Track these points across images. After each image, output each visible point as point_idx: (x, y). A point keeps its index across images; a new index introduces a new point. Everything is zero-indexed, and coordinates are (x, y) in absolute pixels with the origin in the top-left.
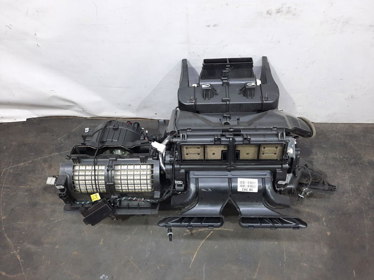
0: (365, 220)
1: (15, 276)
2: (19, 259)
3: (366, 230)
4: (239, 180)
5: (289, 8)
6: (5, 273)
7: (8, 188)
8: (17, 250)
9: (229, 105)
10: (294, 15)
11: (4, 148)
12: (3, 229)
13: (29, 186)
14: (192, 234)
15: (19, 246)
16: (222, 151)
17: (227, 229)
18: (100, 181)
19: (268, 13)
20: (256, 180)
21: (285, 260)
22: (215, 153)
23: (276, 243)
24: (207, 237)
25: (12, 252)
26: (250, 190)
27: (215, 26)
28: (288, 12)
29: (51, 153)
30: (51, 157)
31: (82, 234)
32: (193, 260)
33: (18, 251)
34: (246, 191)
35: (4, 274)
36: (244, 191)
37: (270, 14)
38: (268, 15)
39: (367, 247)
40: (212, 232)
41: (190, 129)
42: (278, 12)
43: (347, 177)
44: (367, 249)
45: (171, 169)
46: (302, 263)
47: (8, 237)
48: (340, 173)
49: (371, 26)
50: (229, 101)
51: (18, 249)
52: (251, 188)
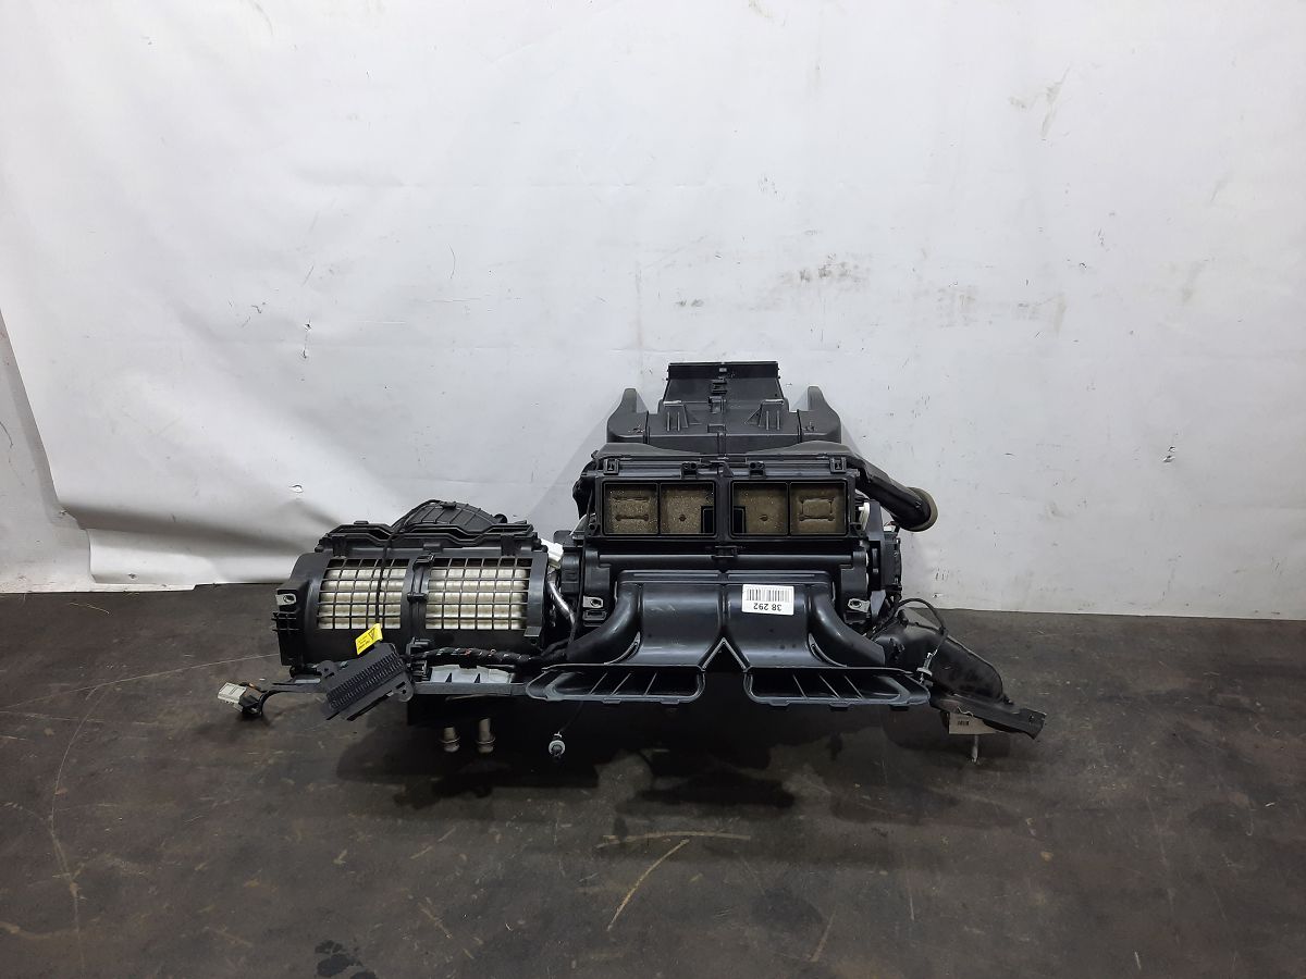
0: (1156, 826)
1: (46, 936)
2: (74, 893)
3: (1163, 852)
4: (746, 587)
5: (843, 265)
6: (18, 928)
7: (94, 725)
8: (72, 871)
9: (724, 438)
10: (856, 280)
11: (115, 641)
12: (51, 817)
13: (160, 722)
14: (623, 846)
15: (85, 861)
16: (703, 508)
17: (731, 836)
18: (391, 594)
19: (802, 277)
20: (790, 589)
21: (913, 918)
22: (685, 514)
23: (883, 873)
24: (670, 853)
25: (58, 876)
26: (774, 608)
27: (695, 303)
28: (843, 275)
29: (242, 654)
30: (240, 663)
31: (287, 837)
32: (619, 910)
33: (78, 872)
34: (764, 612)
35: (14, 930)
36: (758, 611)
37: (808, 280)
38: (804, 281)
39: (1171, 893)
40: (685, 841)
41: (629, 456)
42: (823, 274)
43: (1090, 728)
44: (1171, 898)
45: (574, 568)
46: (966, 928)
47: (61, 838)
48: (1068, 717)
49: (1021, 305)
50: (723, 429)
51: (80, 867)
52: (777, 603)
